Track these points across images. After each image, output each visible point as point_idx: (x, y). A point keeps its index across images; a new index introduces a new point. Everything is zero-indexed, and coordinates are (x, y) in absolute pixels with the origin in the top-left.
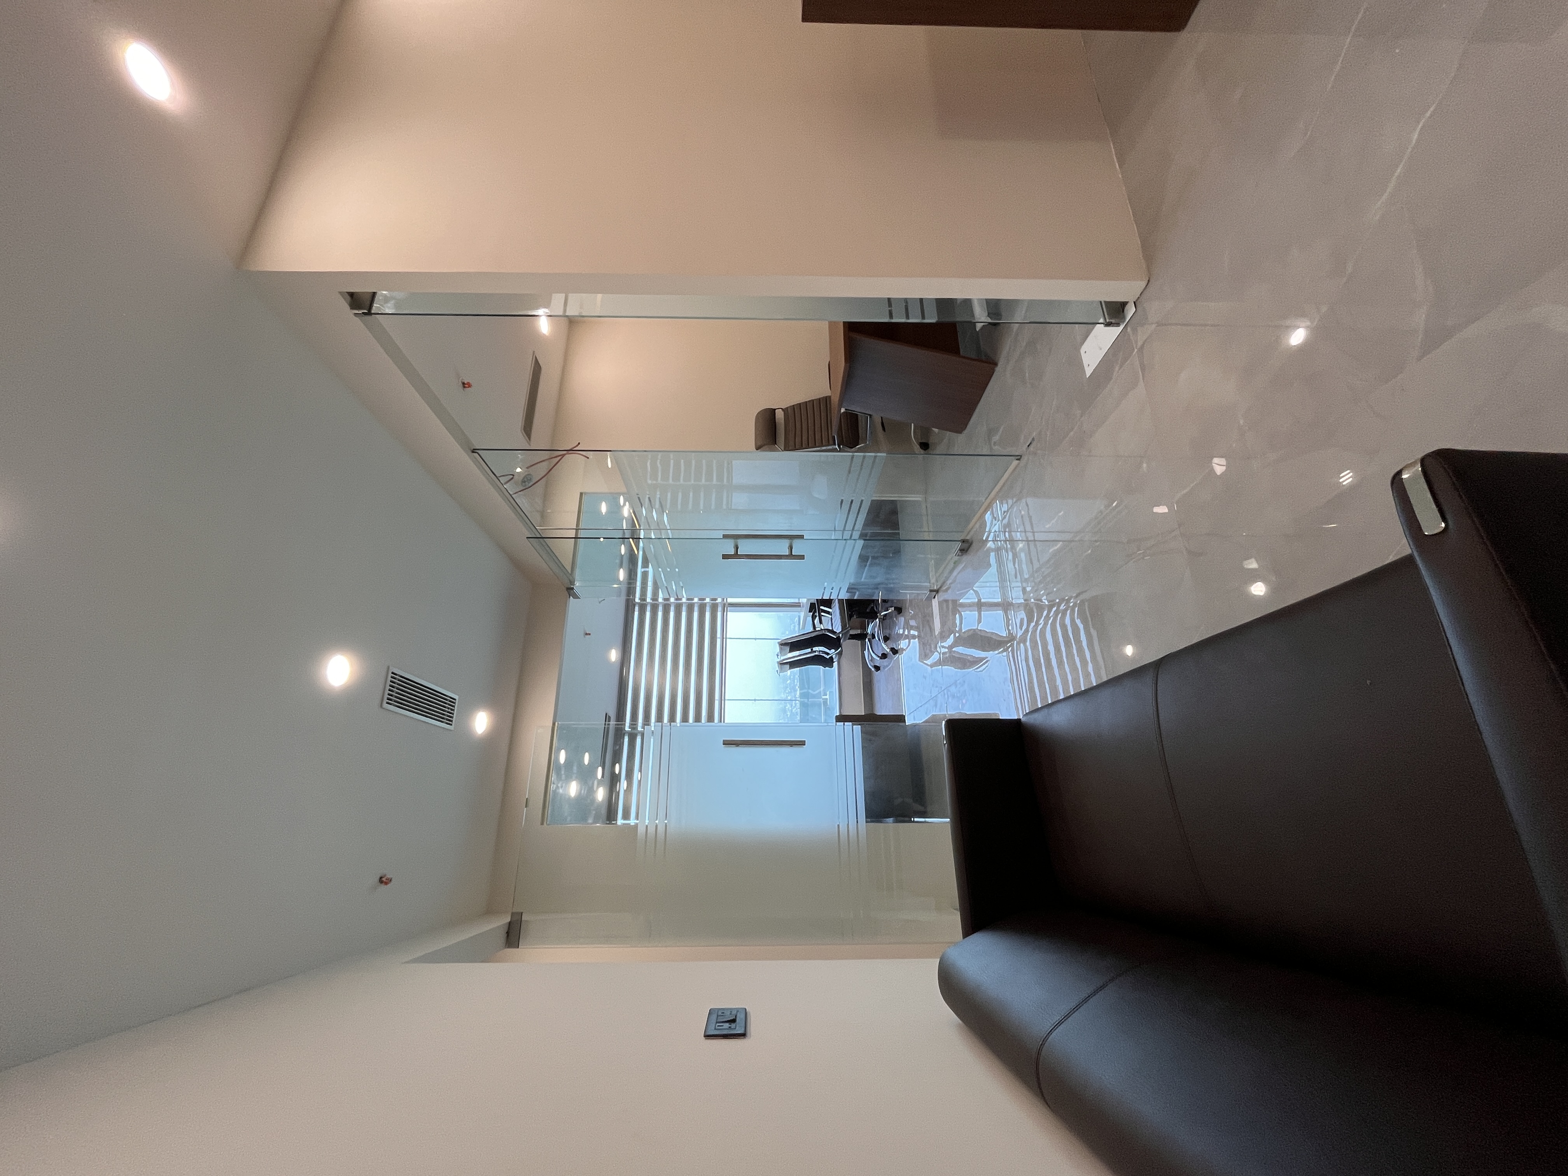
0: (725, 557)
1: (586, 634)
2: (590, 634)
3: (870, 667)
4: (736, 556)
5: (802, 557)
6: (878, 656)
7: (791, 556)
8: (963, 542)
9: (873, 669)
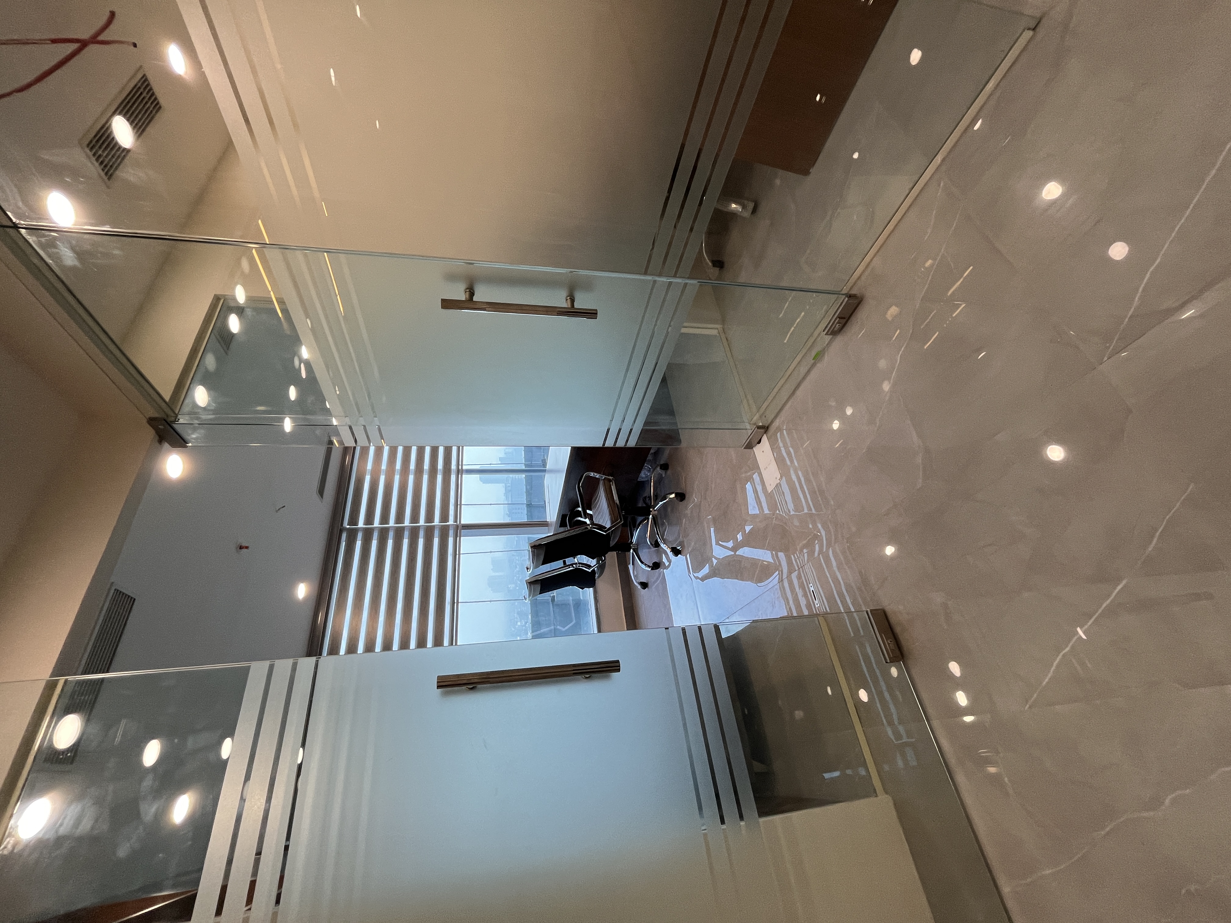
0: (447, 304)
1: (241, 548)
2: (247, 548)
3: (636, 584)
4: (470, 303)
5: (591, 314)
6: (649, 566)
7: (572, 312)
8: (850, 297)
9: (639, 587)
